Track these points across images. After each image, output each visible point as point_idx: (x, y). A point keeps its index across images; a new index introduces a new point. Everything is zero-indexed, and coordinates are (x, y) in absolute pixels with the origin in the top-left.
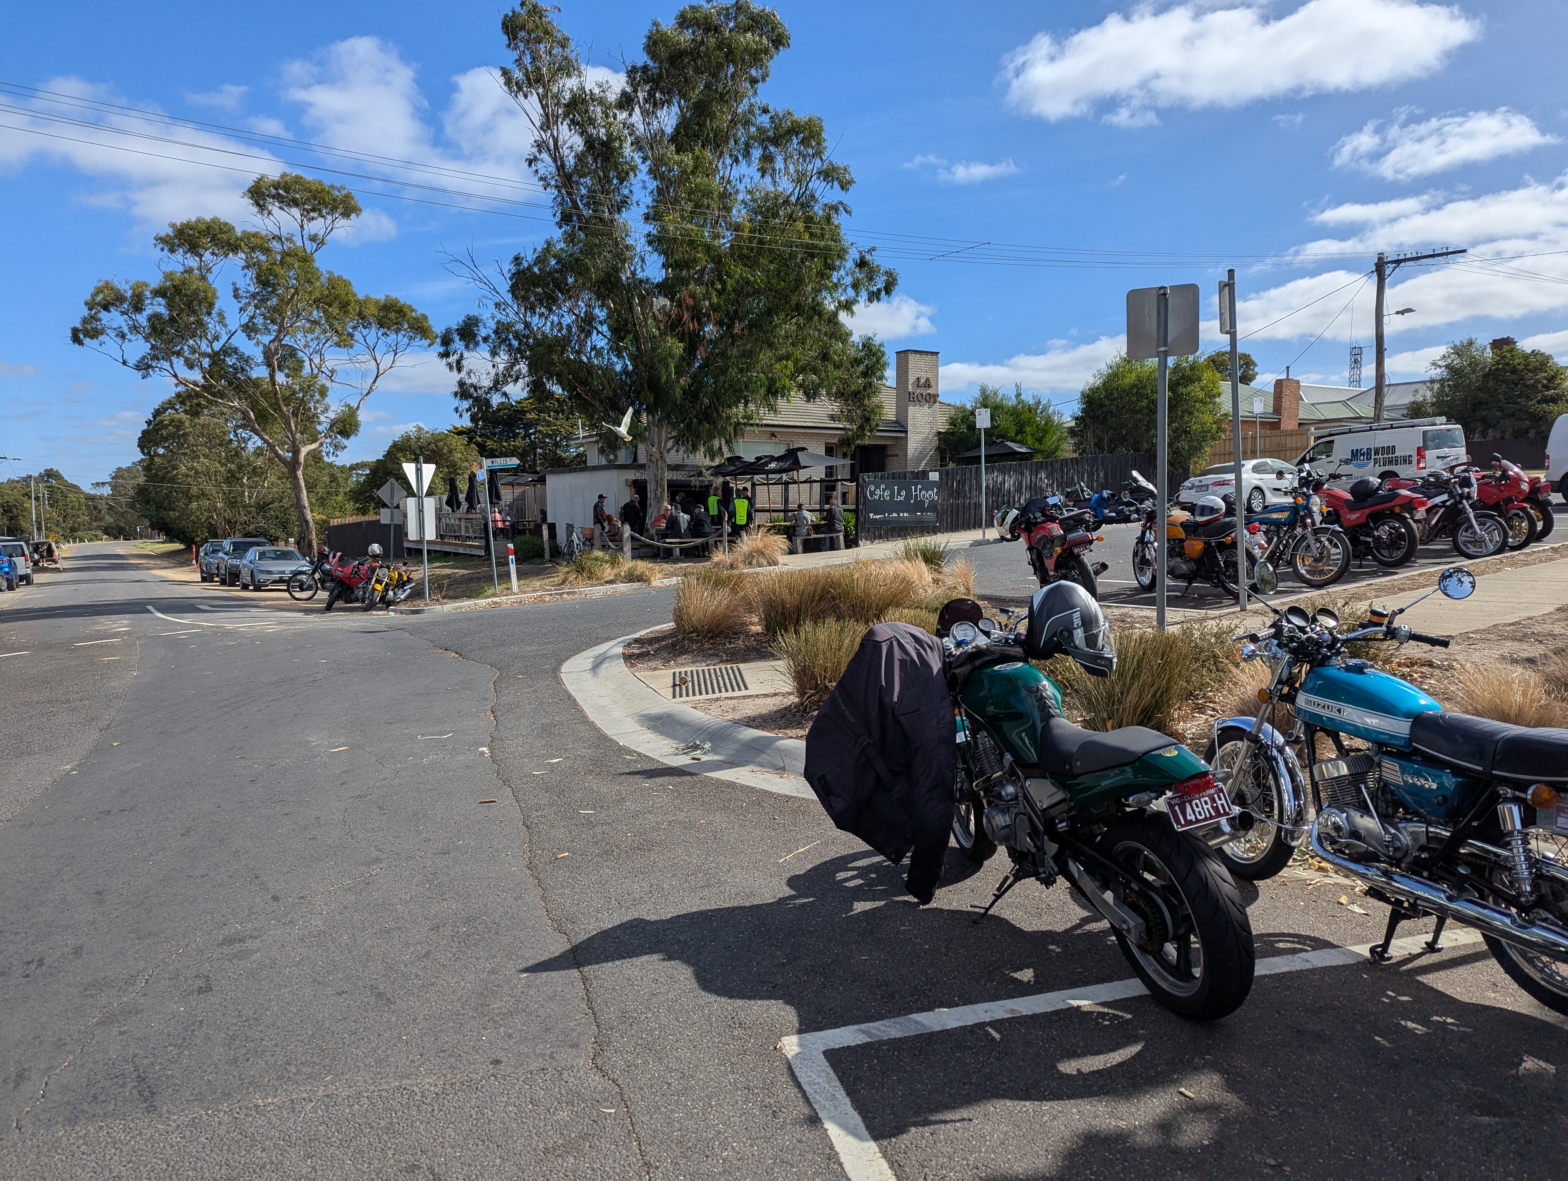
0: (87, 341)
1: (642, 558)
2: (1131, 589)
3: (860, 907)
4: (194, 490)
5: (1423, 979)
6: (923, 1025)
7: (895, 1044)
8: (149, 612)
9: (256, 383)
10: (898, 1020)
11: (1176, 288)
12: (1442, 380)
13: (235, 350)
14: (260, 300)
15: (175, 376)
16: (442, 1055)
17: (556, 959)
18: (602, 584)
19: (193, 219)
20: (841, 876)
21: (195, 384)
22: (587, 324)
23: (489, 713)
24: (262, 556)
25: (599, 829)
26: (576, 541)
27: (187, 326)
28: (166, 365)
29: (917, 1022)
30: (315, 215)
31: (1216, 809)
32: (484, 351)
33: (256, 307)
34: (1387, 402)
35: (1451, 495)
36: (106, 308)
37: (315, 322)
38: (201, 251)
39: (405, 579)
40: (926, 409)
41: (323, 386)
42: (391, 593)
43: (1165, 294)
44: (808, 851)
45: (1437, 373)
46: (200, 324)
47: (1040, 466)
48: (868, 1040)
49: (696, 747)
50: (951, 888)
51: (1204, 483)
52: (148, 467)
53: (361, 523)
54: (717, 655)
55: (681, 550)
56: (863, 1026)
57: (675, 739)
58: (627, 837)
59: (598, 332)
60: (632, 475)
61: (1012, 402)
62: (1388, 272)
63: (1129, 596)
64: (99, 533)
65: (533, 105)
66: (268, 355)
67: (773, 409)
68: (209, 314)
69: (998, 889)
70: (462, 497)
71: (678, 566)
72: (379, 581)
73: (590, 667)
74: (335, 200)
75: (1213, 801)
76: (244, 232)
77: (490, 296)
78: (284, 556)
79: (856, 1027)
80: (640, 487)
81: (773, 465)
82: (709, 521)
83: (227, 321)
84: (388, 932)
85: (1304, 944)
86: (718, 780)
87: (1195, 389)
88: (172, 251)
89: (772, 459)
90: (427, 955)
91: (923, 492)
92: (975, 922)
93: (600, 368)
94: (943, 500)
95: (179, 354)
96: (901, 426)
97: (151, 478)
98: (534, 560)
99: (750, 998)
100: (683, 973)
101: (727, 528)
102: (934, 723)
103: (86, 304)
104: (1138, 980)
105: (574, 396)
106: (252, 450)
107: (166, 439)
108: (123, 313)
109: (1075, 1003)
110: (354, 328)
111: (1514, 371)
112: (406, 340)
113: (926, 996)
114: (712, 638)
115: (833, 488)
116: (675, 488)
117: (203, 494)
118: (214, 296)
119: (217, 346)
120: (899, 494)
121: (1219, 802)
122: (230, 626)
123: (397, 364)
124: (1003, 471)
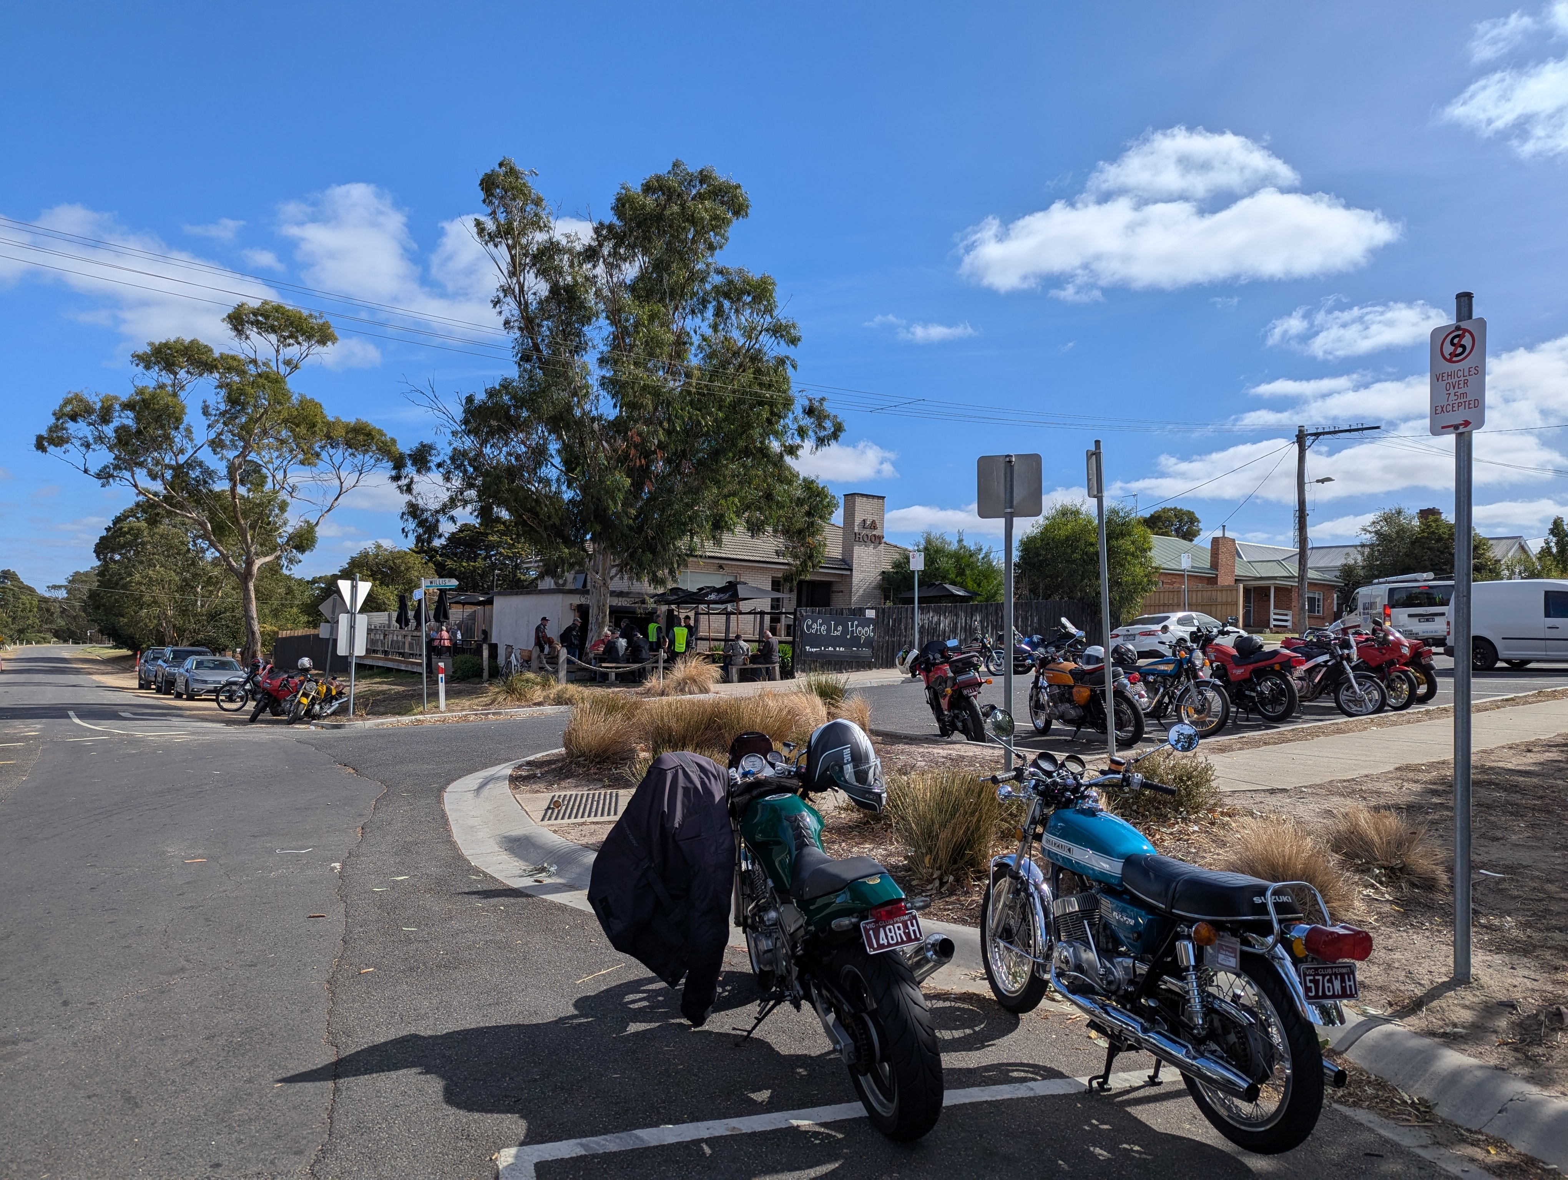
0: (51, 449)
1: (572, 682)
2: (1028, 732)
3: (634, 1028)
4: (147, 598)
5: (1134, 1110)
6: (642, 1140)
7: (608, 1157)
8: (68, 717)
9: (218, 496)
10: (620, 1135)
11: (1019, 457)
12: (1372, 545)
13: (201, 464)
14: (228, 417)
15: (136, 486)
16: (165, 1157)
17: (315, 1071)
18: (529, 706)
19: (172, 339)
20: (631, 997)
21: (156, 494)
22: (539, 454)
23: (359, 830)
24: (199, 665)
25: (414, 946)
26: (514, 662)
27: (154, 440)
28: (127, 474)
29: (637, 1137)
30: (291, 341)
31: (908, 935)
32: (436, 476)
33: (225, 424)
34: (1310, 564)
35: (1333, 655)
36: (74, 418)
37: (283, 442)
38: (177, 369)
39: (334, 693)
40: (871, 549)
41: (284, 501)
42: (317, 707)
43: (1010, 462)
44: (608, 973)
45: (1367, 538)
46: (167, 438)
47: (975, 609)
48: (584, 1153)
49: (543, 870)
50: (729, 1012)
51: (1131, 632)
52: (102, 572)
53: (309, 636)
54: (601, 780)
55: (617, 675)
56: (584, 1140)
57: (526, 861)
58: (438, 954)
59: (552, 465)
60: (577, 600)
61: (954, 546)
62: (1308, 443)
63: (1023, 738)
64: (48, 636)
65: (503, 253)
66: (232, 469)
67: (718, 542)
68: (177, 428)
69: (760, 1012)
70: (411, 614)
71: (610, 690)
72: (305, 695)
73: (476, 787)
74: (312, 328)
75: (906, 927)
76: (221, 354)
77: (447, 424)
78: (223, 666)
79: (578, 1141)
80: (583, 611)
81: (713, 597)
82: (647, 647)
83: (194, 436)
84: (162, 1039)
85: (1036, 1074)
86: (552, 902)
87: (1125, 544)
88: (147, 367)
89: (714, 590)
90: (191, 1063)
91: (860, 628)
92: (737, 1045)
93: (546, 496)
94: (879, 637)
95: (141, 465)
96: (846, 564)
97: (102, 584)
98: (472, 680)
99: (487, 1112)
100: (434, 1086)
101: (663, 655)
102: (713, 849)
103: (54, 414)
104: (860, 1103)
105: (519, 521)
106: (210, 559)
107: (123, 547)
108: (90, 424)
109: (795, 1123)
110: (322, 448)
111: (1440, 539)
112: (372, 461)
113: (659, 1113)
114: (599, 763)
115: (778, 620)
116: (618, 615)
117: (155, 602)
118: (183, 411)
119: (182, 459)
120: (836, 629)
121: (911, 928)
122: (139, 734)
123: (360, 483)
124: (938, 612)
